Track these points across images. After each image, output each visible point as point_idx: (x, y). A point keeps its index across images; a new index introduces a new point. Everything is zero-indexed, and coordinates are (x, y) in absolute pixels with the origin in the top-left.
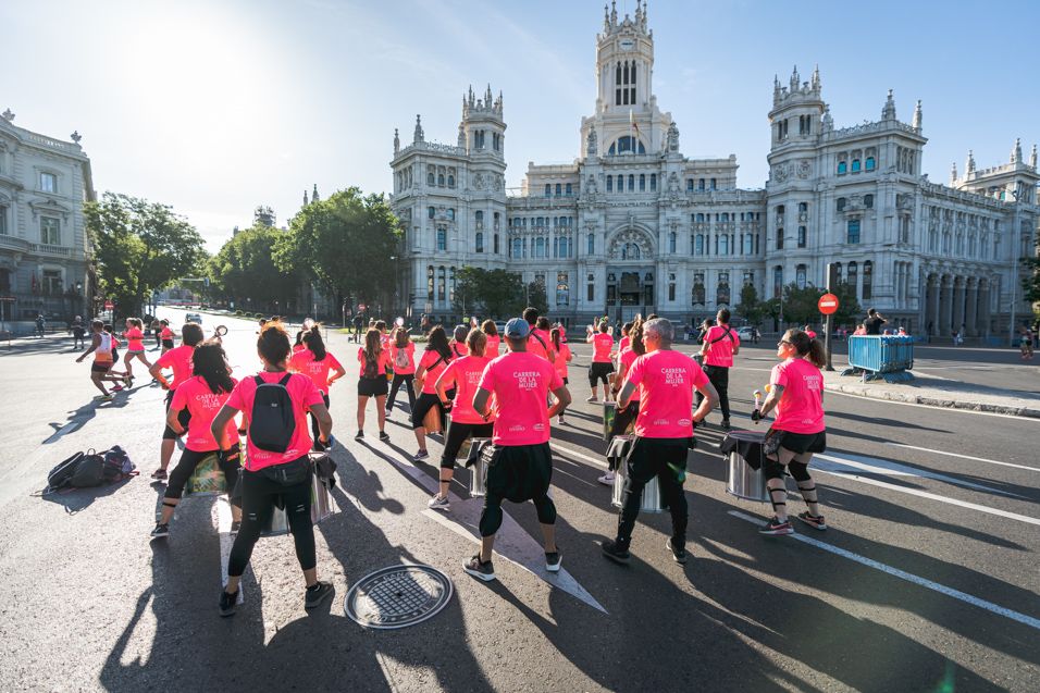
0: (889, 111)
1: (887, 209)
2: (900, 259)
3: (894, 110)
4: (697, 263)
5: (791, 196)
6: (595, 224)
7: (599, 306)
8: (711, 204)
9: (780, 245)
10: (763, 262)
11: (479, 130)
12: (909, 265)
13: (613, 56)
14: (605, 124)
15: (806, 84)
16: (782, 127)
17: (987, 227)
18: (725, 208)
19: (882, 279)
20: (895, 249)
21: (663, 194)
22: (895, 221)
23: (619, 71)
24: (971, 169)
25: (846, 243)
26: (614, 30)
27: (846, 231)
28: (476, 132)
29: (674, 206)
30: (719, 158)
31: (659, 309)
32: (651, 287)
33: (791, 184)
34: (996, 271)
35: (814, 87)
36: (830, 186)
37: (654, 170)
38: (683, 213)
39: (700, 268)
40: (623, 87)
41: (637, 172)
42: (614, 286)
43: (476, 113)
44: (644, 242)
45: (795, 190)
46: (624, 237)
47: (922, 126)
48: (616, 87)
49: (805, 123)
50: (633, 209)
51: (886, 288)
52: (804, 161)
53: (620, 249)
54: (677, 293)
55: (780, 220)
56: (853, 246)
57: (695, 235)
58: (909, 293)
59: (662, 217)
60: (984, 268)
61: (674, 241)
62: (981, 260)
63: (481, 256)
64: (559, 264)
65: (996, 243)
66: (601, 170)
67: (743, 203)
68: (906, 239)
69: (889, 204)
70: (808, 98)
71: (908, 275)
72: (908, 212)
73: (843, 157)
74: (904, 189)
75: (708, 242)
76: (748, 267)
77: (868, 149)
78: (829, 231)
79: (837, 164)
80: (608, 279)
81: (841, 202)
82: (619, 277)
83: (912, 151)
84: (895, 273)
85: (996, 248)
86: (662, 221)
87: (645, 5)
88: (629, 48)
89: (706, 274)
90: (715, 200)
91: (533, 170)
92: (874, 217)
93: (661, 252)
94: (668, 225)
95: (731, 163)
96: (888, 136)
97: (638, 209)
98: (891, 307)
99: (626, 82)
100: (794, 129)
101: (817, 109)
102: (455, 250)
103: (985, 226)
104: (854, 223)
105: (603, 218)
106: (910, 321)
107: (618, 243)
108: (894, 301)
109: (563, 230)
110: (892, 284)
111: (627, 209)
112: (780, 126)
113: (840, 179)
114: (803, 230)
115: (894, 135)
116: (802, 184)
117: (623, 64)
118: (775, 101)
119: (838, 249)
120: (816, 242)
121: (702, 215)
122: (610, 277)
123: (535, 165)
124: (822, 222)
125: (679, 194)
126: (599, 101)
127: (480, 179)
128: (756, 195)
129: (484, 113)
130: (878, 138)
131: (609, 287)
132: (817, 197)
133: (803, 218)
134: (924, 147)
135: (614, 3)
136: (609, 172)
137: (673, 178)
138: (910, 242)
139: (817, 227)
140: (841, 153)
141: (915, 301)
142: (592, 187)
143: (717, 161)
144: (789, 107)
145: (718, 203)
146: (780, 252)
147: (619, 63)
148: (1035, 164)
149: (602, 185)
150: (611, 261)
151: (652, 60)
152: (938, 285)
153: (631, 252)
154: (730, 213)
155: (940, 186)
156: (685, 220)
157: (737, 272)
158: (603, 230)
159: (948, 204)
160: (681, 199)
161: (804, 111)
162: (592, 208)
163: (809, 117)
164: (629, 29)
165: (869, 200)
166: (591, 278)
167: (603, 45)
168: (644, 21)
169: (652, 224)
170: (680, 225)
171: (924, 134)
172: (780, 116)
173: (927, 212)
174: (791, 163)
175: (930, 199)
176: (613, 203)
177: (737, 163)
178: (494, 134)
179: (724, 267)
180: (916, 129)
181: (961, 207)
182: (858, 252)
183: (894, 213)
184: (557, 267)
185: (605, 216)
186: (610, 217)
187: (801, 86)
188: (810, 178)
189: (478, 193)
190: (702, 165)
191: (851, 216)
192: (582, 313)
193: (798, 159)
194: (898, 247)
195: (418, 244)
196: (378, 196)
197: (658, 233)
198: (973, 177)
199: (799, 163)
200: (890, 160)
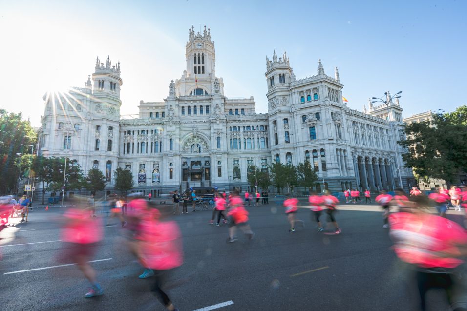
0: (321, 70)
1: (327, 120)
2: (339, 148)
3: (323, 70)
4: (235, 154)
5: (279, 115)
6: (173, 133)
7: (176, 182)
8: (239, 121)
9: (277, 143)
10: (270, 153)
11: (101, 80)
12: (345, 151)
13: (192, 50)
14: (186, 82)
15: (280, 58)
16: (272, 79)
17: (383, 133)
18: (248, 124)
19: (331, 159)
20: (335, 141)
21: (212, 116)
22: (333, 127)
23: (195, 58)
24: (371, 106)
25: (310, 139)
26: (193, 39)
27: (309, 133)
28: (99, 80)
29: (218, 122)
30: (245, 98)
31: (212, 182)
32: (209, 169)
33: (278, 108)
34: (392, 155)
35: (285, 60)
36: (297, 109)
37: (207, 103)
38: (223, 126)
39: (237, 157)
40: (197, 65)
41: (198, 104)
42: (186, 169)
43: (100, 71)
44: (203, 143)
45: (280, 112)
46: (191, 140)
47: (340, 79)
48: (194, 65)
49: (282, 78)
50: (196, 124)
51: (333, 164)
52: (284, 96)
53: (190, 147)
54: (223, 172)
55: (275, 128)
56: (313, 141)
57: (233, 138)
58: (348, 167)
59: (212, 129)
60: (386, 154)
61: (219, 142)
62: (384, 150)
63: (98, 153)
64: (154, 157)
65: (389, 141)
66: (177, 103)
67: (257, 120)
68: (340, 136)
69: (328, 117)
70: (282, 65)
71: (345, 157)
72: (339, 122)
73: (302, 93)
74: (335, 110)
75: (240, 142)
76: (263, 155)
77: (313, 89)
78: (300, 133)
79: (300, 97)
80: (183, 165)
81: (304, 117)
82: (189, 164)
83: (336, 91)
84: (337, 156)
85: (389, 143)
86: (212, 131)
87: (209, 29)
88: (200, 47)
89: (240, 160)
90: (241, 119)
91: (142, 105)
92: (321, 125)
93: (212, 148)
94: (215, 133)
95: (251, 101)
96: (322, 82)
97: (199, 124)
98: (339, 175)
99: (199, 63)
100: (277, 81)
101: (287, 71)
102: (77, 149)
103: (381, 132)
104: (312, 128)
105: (178, 130)
106: (350, 183)
107: (188, 144)
108: (339, 171)
109: (156, 137)
110: (336, 162)
111: (192, 125)
112: (271, 79)
113: (303, 105)
114: (287, 133)
115: (325, 81)
116: (283, 109)
117: (197, 54)
118: (267, 68)
119: (305, 143)
120: (295, 140)
121: (236, 127)
122: (184, 164)
123: (144, 102)
124: (296, 129)
125: (221, 116)
126: (185, 72)
127: (99, 107)
128: (264, 116)
129: (104, 71)
130: (317, 83)
131: (184, 170)
132: (292, 115)
133: (287, 127)
134: (342, 90)
135: (193, 27)
136: (182, 105)
137: (217, 107)
138: (343, 138)
139: (294, 131)
140: (301, 92)
141: (352, 172)
142: (171, 112)
143: (244, 100)
144: (273, 70)
145: (244, 121)
146: (277, 146)
147: (195, 54)
148: (398, 103)
149: (177, 111)
150: (183, 155)
151: (214, 54)
152: (364, 163)
153: (196, 149)
154: (251, 126)
155: (355, 111)
156: (224, 130)
157: (257, 159)
158: (178, 136)
159: (361, 120)
160: (222, 118)
161: (281, 72)
162: (171, 124)
163: (284, 74)
164: (200, 39)
165: (318, 115)
166: (171, 164)
167: (188, 46)
168: (209, 36)
169: (207, 133)
170: (222, 133)
171: (341, 83)
172: (270, 75)
173: (351, 124)
174: (277, 97)
175: (351, 117)
176: (185, 121)
177: (254, 101)
178: (111, 82)
179: (250, 156)
180: (337, 80)
181: (368, 122)
182: (316, 145)
183: (331, 121)
184: (152, 159)
185: (180, 128)
186: (183, 129)
187: (278, 60)
188: (288, 105)
189: (98, 115)
190: (236, 102)
191: (310, 124)
192: (165, 187)
193: (281, 95)
194: (337, 140)
195: (47, 145)
196: (17, 113)
197: (210, 138)
198: (373, 110)
199: (281, 98)
200: (325, 94)
